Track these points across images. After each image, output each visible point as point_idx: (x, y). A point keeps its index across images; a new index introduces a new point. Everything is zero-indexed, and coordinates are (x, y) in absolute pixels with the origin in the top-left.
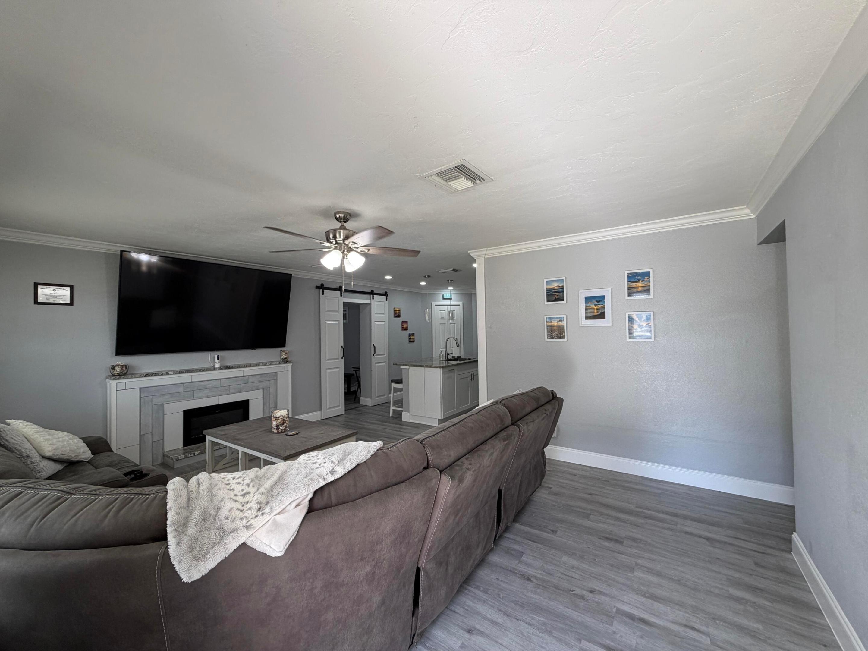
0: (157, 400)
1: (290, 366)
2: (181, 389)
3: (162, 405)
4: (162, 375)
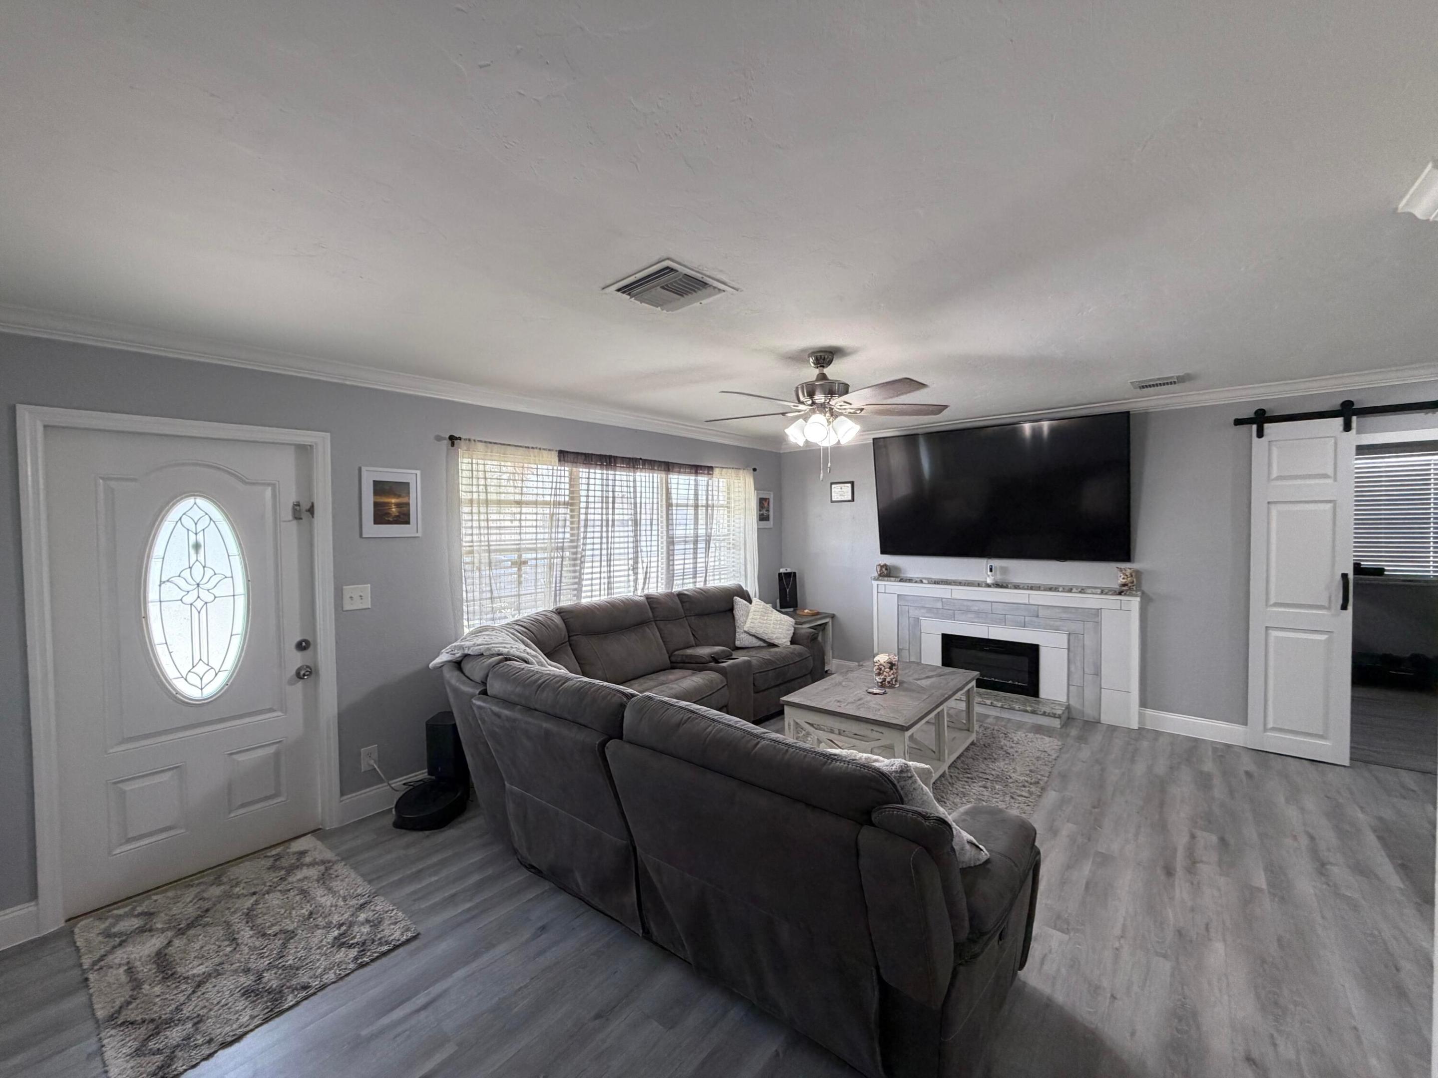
0: (914, 613)
1: (1134, 603)
2: (939, 605)
3: (917, 620)
4: (916, 582)
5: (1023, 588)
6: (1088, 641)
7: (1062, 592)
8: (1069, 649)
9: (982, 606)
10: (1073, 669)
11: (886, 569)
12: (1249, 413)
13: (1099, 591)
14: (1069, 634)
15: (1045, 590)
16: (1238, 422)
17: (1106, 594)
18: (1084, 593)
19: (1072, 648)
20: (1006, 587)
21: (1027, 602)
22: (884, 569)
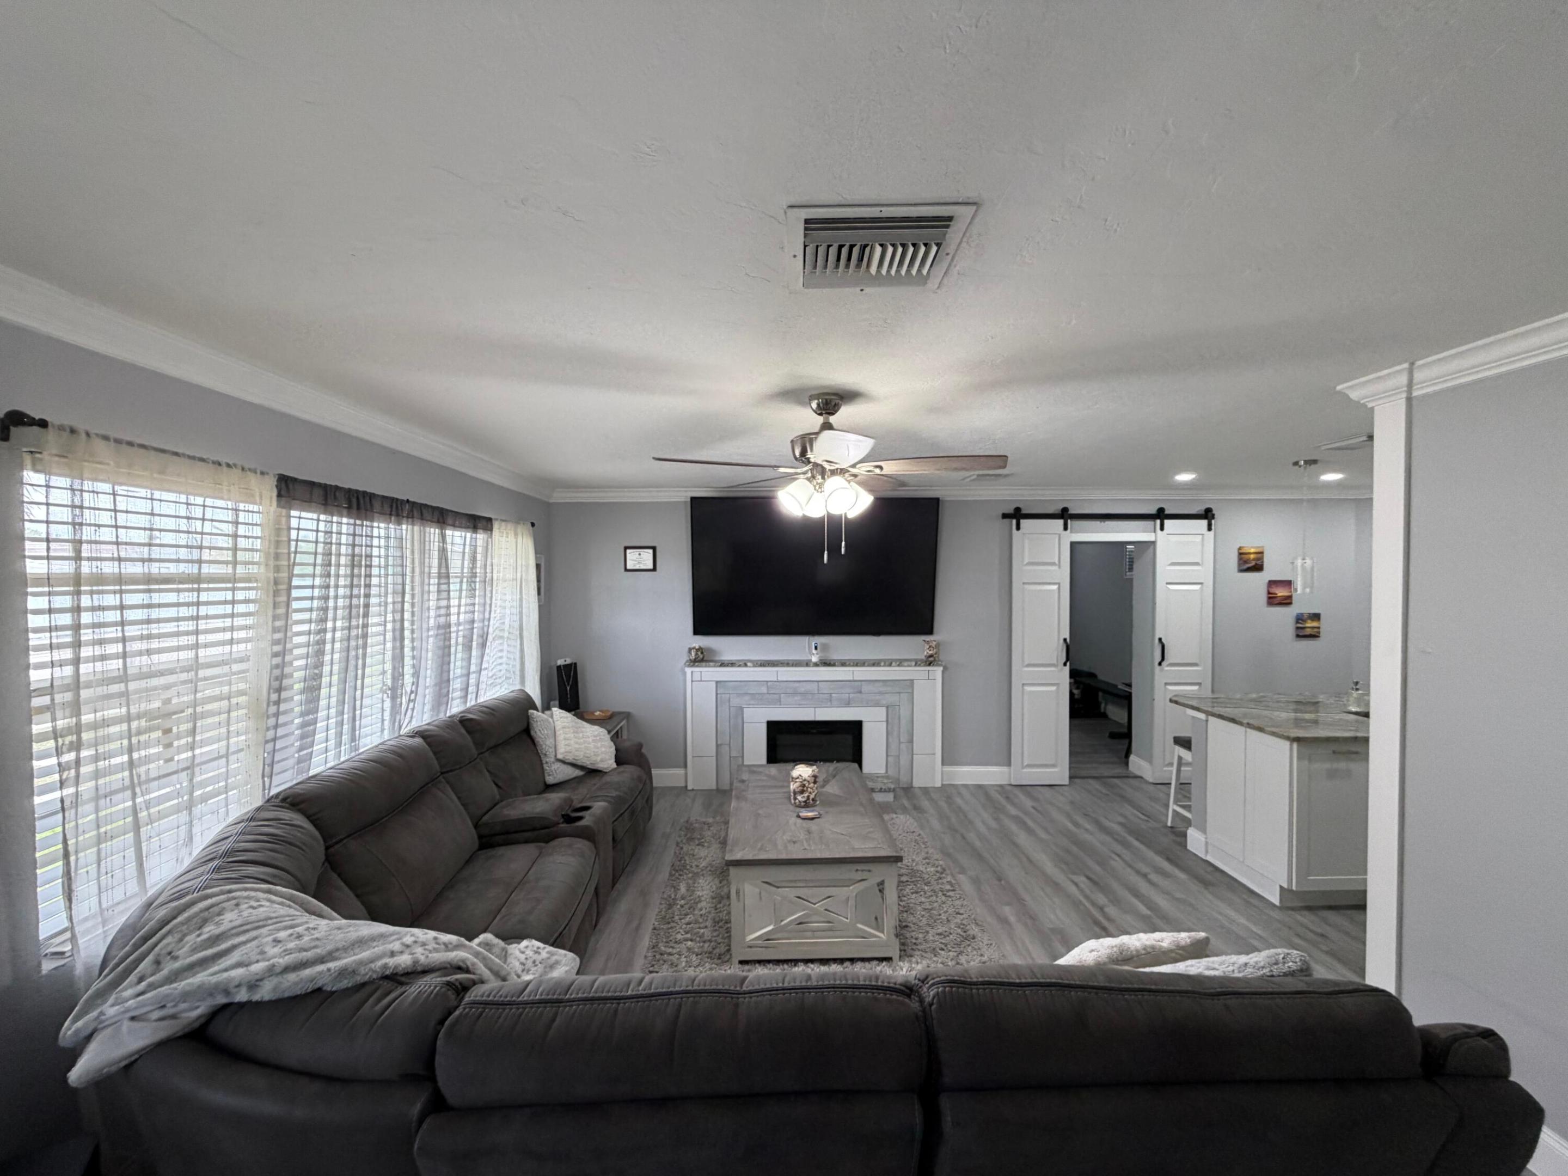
0: (736, 701)
1: (938, 671)
2: (764, 690)
3: (741, 709)
4: (740, 666)
5: (849, 665)
6: (904, 712)
7: (884, 666)
8: (887, 721)
9: (808, 687)
10: (890, 740)
11: (702, 653)
12: (1010, 509)
13: (913, 663)
14: (887, 707)
15: (869, 666)
16: (1005, 516)
17: (920, 665)
18: (902, 666)
19: (890, 720)
20: (834, 665)
21: (851, 679)
22: (699, 653)
